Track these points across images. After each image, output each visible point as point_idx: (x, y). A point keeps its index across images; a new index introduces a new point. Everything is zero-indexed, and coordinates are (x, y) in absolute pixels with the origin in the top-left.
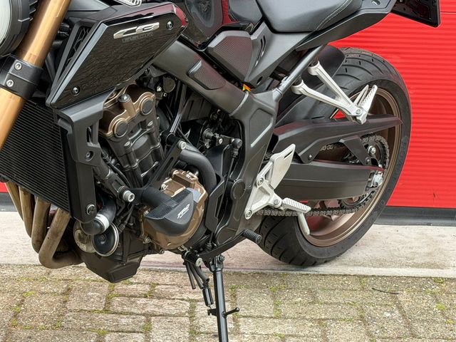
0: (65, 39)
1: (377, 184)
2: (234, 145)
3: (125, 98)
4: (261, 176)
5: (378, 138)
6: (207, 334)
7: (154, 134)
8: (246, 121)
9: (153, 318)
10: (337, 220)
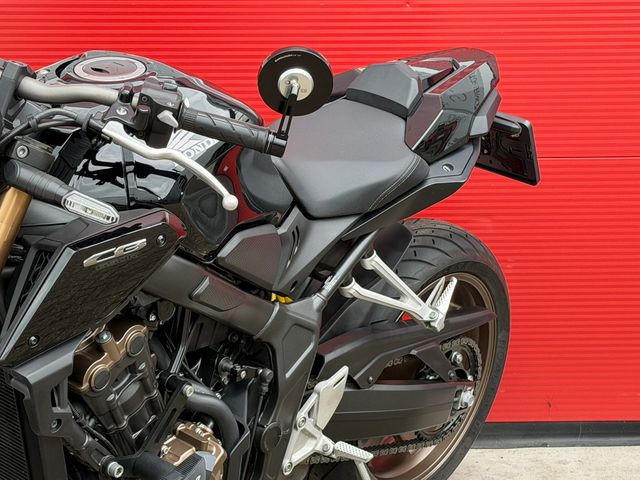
0: (19, 265)
1: (466, 404)
2: (262, 379)
3: (105, 337)
4: (302, 414)
5: (465, 341)
7: (148, 380)
8: (277, 342)
10: (414, 455)
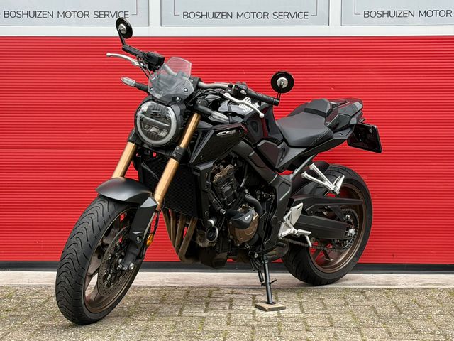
0: (195, 140)
1: (352, 234)
2: (272, 198)
3: (221, 167)
4: (286, 217)
5: (351, 210)
7: (234, 185)
8: (277, 187)
9: (233, 299)
10: (334, 262)
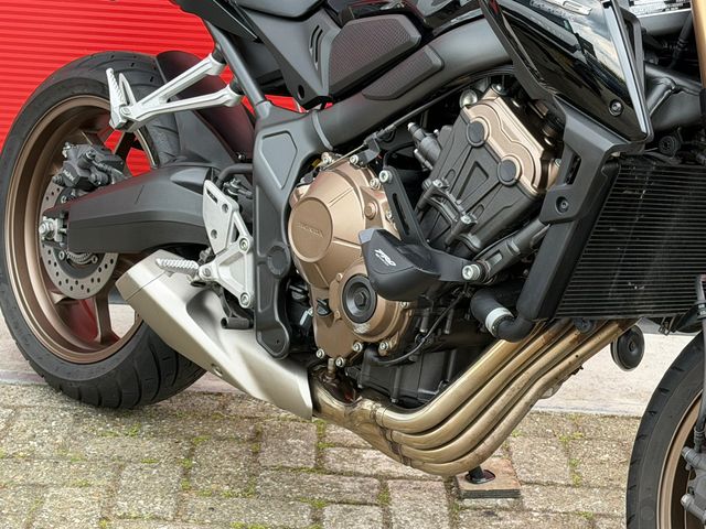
6: (475, 509)
9: (390, 483)
